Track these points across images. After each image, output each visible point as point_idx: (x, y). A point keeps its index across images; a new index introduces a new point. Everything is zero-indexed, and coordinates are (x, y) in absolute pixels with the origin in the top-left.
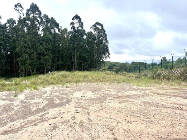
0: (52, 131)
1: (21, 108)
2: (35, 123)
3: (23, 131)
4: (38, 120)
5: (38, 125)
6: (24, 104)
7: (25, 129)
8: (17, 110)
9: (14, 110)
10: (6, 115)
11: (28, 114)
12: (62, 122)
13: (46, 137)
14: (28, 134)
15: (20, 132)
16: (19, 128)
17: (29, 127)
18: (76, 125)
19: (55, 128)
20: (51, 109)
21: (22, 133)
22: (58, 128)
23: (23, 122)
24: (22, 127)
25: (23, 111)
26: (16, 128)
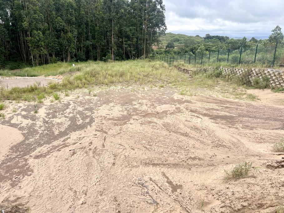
0: (71, 156)
1: (45, 130)
2: (59, 148)
3: (50, 156)
4: (61, 145)
5: (61, 150)
6: (47, 125)
7: (51, 154)
8: (41, 133)
9: (39, 133)
10: (34, 140)
11: (52, 139)
12: (80, 148)
13: (66, 161)
14: (54, 159)
15: (48, 157)
16: (46, 153)
17: (54, 153)
18: (90, 151)
19: (74, 153)
20: (73, 132)
21: (50, 157)
22: (76, 154)
23: (49, 147)
24: (48, 153)
25: (47, 134)
26: (44, 153)
